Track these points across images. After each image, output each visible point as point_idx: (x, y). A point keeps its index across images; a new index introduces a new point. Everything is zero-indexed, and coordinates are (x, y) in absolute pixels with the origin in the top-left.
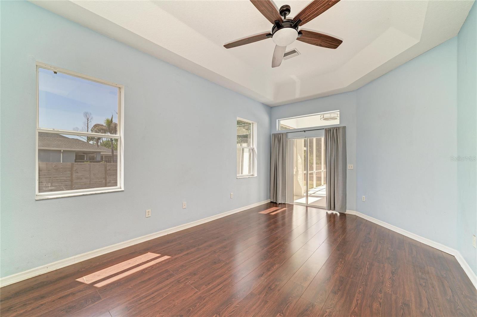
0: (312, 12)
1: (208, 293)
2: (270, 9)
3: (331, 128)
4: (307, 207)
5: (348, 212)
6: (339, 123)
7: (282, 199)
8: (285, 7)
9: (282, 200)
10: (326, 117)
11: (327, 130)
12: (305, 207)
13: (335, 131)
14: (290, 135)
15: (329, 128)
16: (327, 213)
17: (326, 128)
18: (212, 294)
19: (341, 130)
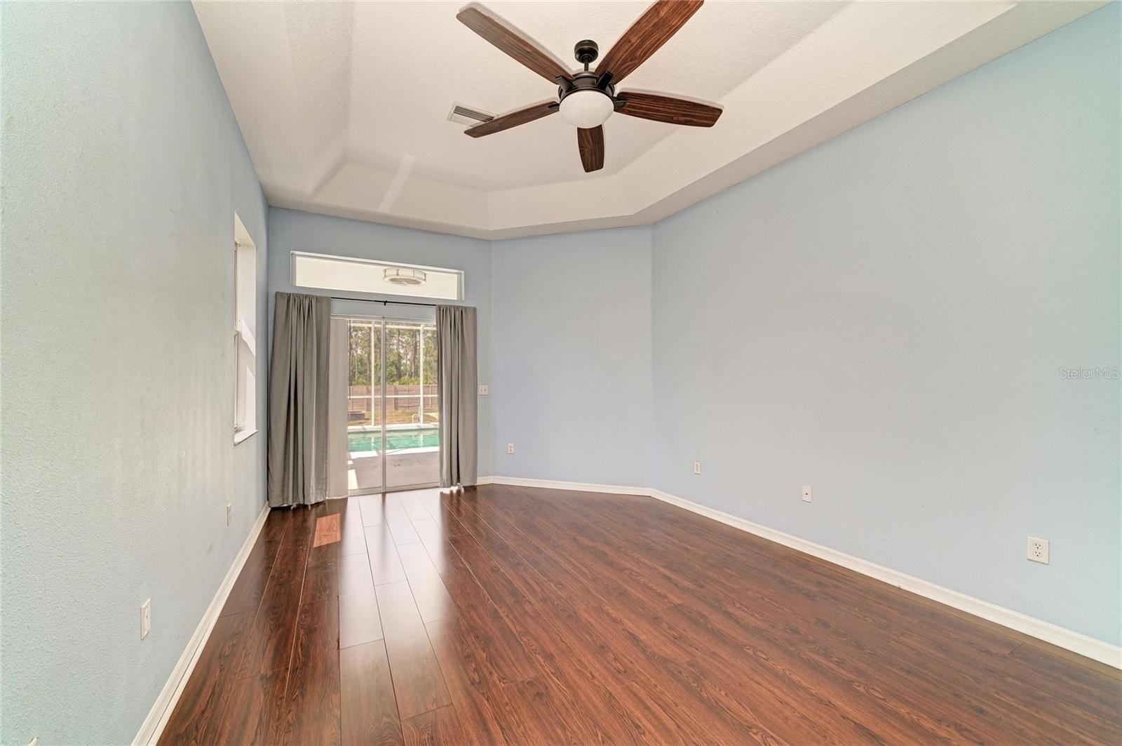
0: (650, 109)
1: (676, 734)
2: (639, 54)
3: (451, 306)
4: (384, 494)
5: (481, 481)
6: (456, 299)
7: (317, 489)
8: (587, 44)
9: (319, 491)
10: (403, 276)
11: (442, 309)
12: (380, 496)
13: (458, 314)
14: (337, 306)
15: (446, 306)
16: (442, 494)
17: (440, 304)
18: (679, 727)
19: (470, 315)
